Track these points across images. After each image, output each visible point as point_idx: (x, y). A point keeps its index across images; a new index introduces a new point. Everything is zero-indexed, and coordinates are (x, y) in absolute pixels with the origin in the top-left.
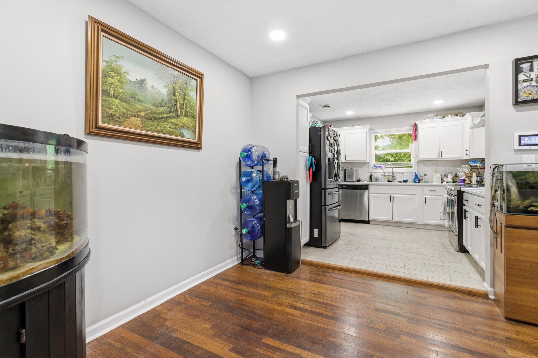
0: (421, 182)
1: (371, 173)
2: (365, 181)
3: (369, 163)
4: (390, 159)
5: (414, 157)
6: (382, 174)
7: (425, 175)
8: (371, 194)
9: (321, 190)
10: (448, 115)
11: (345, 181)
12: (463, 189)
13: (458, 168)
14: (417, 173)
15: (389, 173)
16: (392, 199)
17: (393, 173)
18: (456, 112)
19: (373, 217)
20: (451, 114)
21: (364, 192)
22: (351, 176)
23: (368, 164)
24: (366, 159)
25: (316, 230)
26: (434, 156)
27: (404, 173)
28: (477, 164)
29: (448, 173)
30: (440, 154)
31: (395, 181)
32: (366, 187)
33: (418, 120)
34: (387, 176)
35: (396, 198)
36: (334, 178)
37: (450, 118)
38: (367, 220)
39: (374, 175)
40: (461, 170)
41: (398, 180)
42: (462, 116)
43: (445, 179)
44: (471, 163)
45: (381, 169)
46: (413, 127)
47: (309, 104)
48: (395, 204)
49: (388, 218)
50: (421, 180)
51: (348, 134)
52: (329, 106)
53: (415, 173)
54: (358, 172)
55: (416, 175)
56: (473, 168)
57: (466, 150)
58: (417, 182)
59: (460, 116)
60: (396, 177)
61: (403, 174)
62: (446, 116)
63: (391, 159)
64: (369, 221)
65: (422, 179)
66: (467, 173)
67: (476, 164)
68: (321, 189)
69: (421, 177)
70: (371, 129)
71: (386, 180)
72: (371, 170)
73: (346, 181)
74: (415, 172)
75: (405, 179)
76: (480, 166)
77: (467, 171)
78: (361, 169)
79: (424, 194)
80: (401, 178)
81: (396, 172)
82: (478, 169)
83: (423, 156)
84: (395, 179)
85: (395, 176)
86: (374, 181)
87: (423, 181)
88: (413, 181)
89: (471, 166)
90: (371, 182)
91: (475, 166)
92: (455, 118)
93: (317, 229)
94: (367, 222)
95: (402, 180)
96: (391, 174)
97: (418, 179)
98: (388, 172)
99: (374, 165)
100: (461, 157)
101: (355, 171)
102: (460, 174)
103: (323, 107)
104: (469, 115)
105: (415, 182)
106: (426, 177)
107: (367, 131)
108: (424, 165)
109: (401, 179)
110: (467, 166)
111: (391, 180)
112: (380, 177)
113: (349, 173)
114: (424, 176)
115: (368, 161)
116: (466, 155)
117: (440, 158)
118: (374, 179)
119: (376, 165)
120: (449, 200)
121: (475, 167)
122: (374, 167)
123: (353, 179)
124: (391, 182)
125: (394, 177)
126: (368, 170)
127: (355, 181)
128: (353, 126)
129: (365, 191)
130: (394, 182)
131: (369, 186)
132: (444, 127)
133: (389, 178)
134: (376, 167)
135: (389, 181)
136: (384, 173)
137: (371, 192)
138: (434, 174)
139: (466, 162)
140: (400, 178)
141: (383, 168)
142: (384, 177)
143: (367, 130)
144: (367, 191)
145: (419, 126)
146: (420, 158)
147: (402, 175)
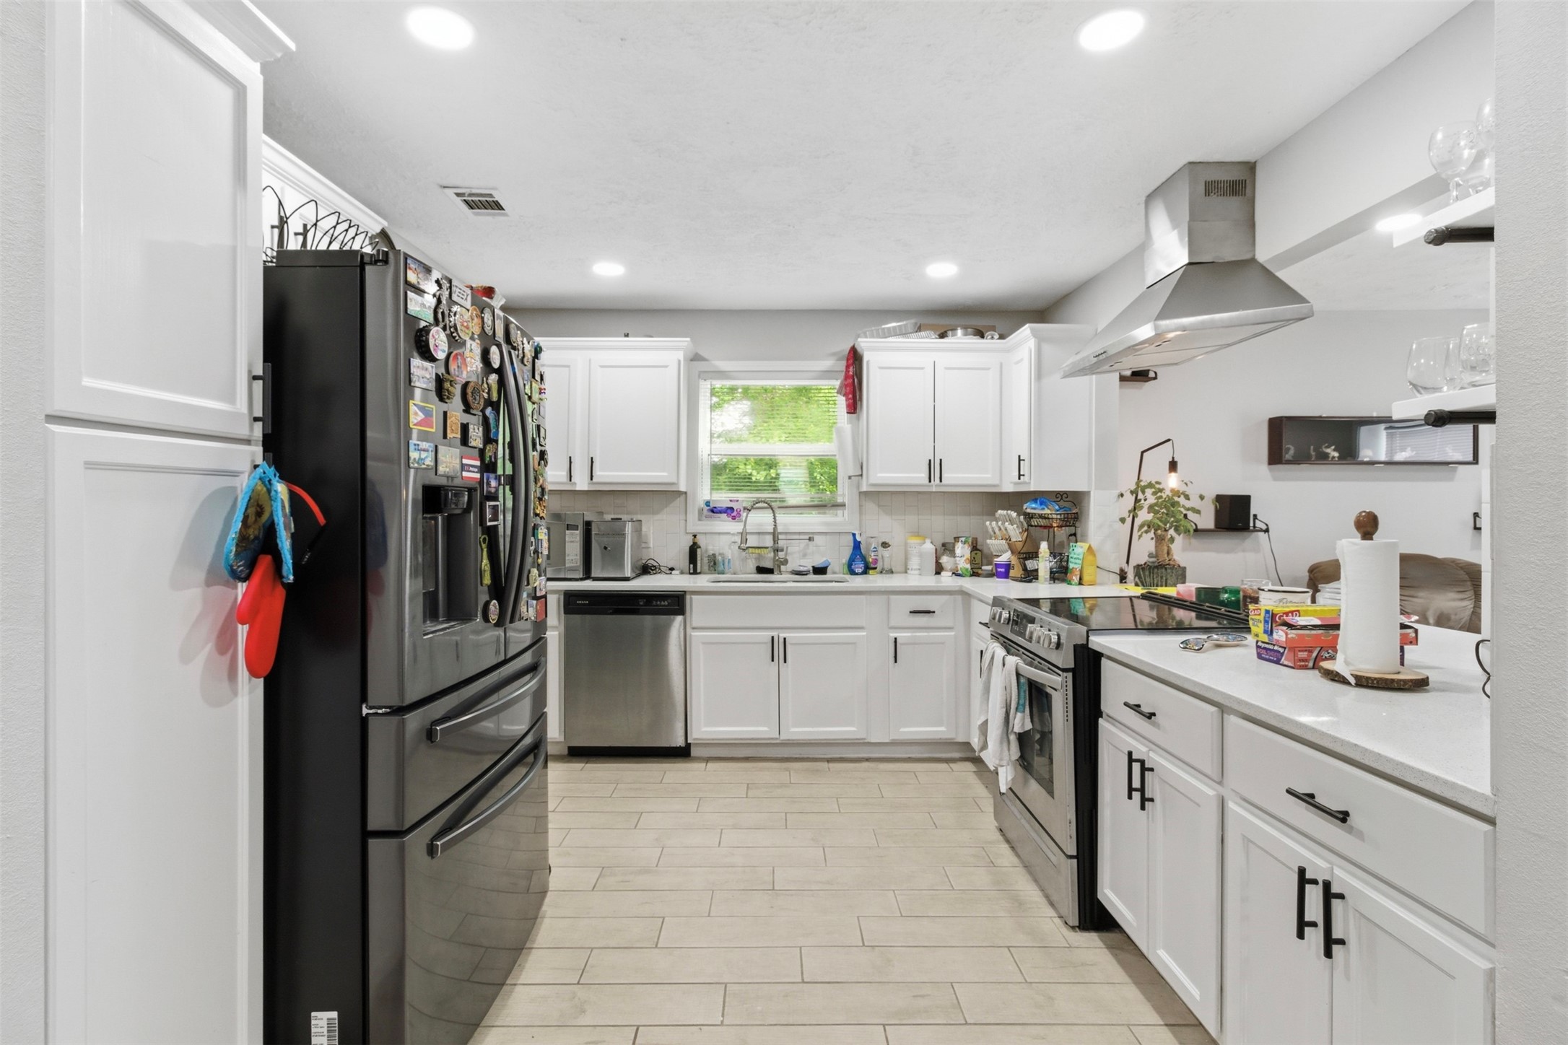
0: (871, 572)
1: (695, 536)
2: (672, 569)
3: (686, 493)
4: (751, 474)
5: (850, 478)
6: (738, 539)
7: (885, 545)
8: (695, 634)
9: (364, 721)
10: (954, 329)
11: (587, 575)
12: (1098, 642)
13: (988, 523)
14: (858, 538)
15: (761, 536)
16: (778, 650)
17: (775, 535)
18: (980, 322)
19: (702, 730)
20: (965, 328)
21: (667, 627)
22: (613, 553)
23: (683, 497)
24: (674, 480)
25: (324, 1023)
26: (918, 476)
27: (816, 537)
28: (1049, 512)
29: (957, 539)
30: (934, 468)
31: (783, 568)
32: (675, 603)
33: (862, 335)
34: (757, 551)
35: (791, 644)
36: (487, 605)
37: (960, 338)
38: (680, 742)
39: (709, 546)
40: (997, 530)
41: (794, 564)
42: (997, 336)
43: (945, 560)
44: (1030, 507)
45: (734, 518)
46: (844, 363)
47: (265, 69)
48: (787, 670)
49: (762, 730)
50: (872, 566)
51: (602, 367)
52: (497, 206)
53: (851, 537)
54: (644, 529)
55: (857, 545)
56: (1034, 522)
57: (1020, 460)
58: (860, 571)
59: (992, 338)
60: (786, 554)
61: (810, 539)
62: (950, 333)
63: (754, 473)
64: (688, 746)
65: (876, 561)
66: (1013, 540)
67: (1047, 511)
68: (365, 711)
69: (873, 554)
70: (696, 358)
71: (752, 565)
72: (695, 525)
73: (593, 575)
74: (854, 535)
75: (819, 562)
76: (1059, 517)
77: (1016, 533)
78: (657, 517)
79: (893, 623)
80: (805, 555)
81: (786, 533)
82: (1051, 527)
83: (882, 475)
84: (785, 562)
85: (782, 550)
86: (706, 568)
87: (879, 566)
88: (846, 567)
89: (1029, 517)
90: (695, 572)
91: (1041, 516)
92: (976, 341)
93: (334, 1014)
94: (682, 753)
95: (808, 564)
96: (768, 541)
97: (864, 559)
98: (759, 533)
99: (708, 503)
100: (996, 482)
101: (629, 528)
102: (994, 544)
103: (471, 205)
104: (1028, 331)
105: (852, 572)
106: (886, 553)
107: (679, 361)
108: (879, 506)
109: (803, 562)
110: (1014, 514)
111: (768, 565)
112: (729, 555)
113: (605, 540)
114: (880, 549)
115: (683, 489)
116: (1020, 475)
117: (935, 486)
118: (706, 560)
119: (712, 505)
120: (1022, 680)
121: (1042, 522)
122: (705, 512)
123: (621, 566)
124: (770, 571)
125: (781, 555)
126: (683, 522)
127: (628, 573)
128: (627, 335)
129: (673, 620)
130: (780, 573)
131: (688, 597)
132: (947, 368)
133: (759, 557)
134: (713, 511)
135: (761, 570)
136: (744, 535)
137: (695, 624)
138: (913, 541)
139: (1014, 500)
140: (800, 557)
141: (739, 515)
142: (744, 554)
143: (680, 355)
144: (679, 618)
145: (867, 357)
146: (872, 481)
147: (808, 545)
